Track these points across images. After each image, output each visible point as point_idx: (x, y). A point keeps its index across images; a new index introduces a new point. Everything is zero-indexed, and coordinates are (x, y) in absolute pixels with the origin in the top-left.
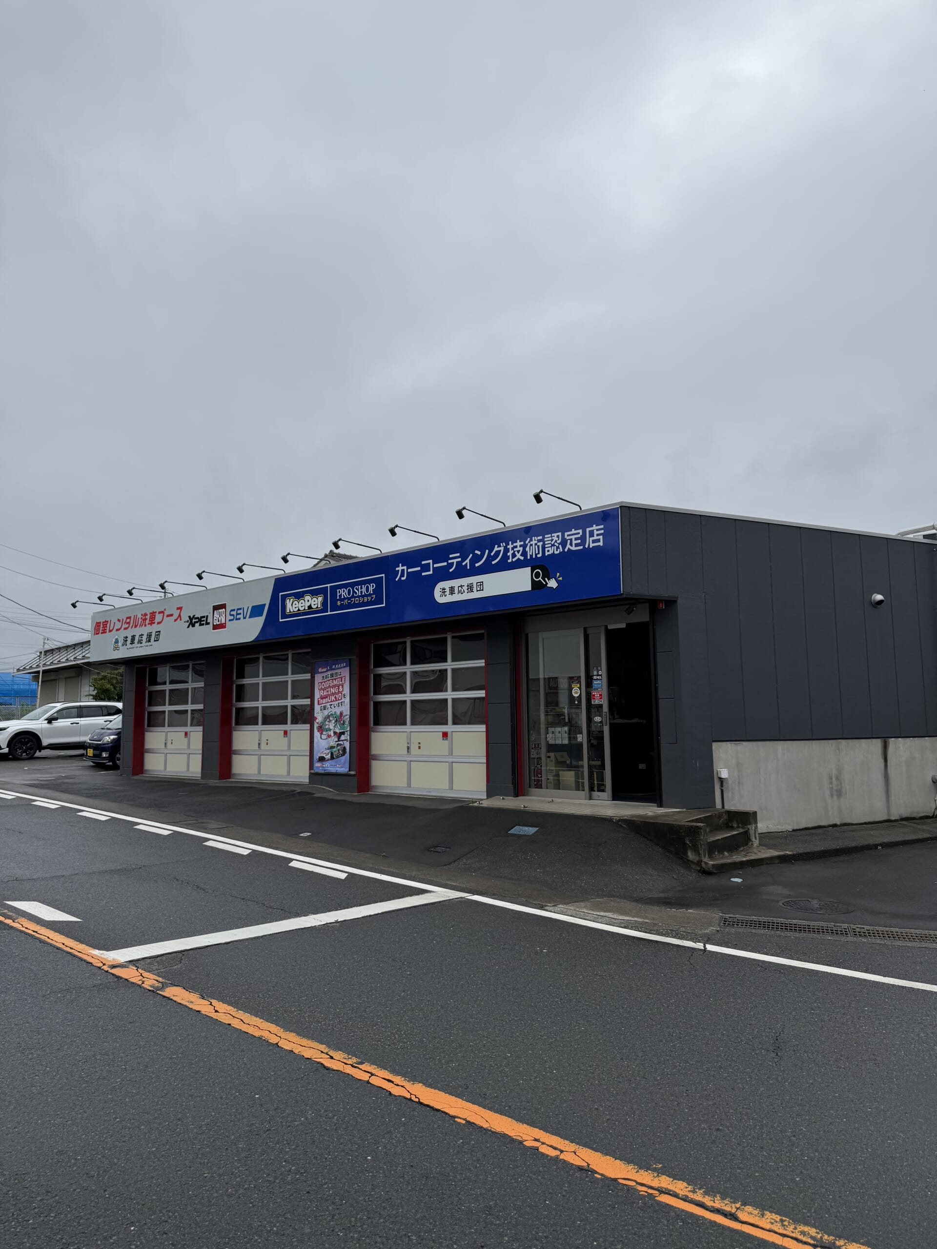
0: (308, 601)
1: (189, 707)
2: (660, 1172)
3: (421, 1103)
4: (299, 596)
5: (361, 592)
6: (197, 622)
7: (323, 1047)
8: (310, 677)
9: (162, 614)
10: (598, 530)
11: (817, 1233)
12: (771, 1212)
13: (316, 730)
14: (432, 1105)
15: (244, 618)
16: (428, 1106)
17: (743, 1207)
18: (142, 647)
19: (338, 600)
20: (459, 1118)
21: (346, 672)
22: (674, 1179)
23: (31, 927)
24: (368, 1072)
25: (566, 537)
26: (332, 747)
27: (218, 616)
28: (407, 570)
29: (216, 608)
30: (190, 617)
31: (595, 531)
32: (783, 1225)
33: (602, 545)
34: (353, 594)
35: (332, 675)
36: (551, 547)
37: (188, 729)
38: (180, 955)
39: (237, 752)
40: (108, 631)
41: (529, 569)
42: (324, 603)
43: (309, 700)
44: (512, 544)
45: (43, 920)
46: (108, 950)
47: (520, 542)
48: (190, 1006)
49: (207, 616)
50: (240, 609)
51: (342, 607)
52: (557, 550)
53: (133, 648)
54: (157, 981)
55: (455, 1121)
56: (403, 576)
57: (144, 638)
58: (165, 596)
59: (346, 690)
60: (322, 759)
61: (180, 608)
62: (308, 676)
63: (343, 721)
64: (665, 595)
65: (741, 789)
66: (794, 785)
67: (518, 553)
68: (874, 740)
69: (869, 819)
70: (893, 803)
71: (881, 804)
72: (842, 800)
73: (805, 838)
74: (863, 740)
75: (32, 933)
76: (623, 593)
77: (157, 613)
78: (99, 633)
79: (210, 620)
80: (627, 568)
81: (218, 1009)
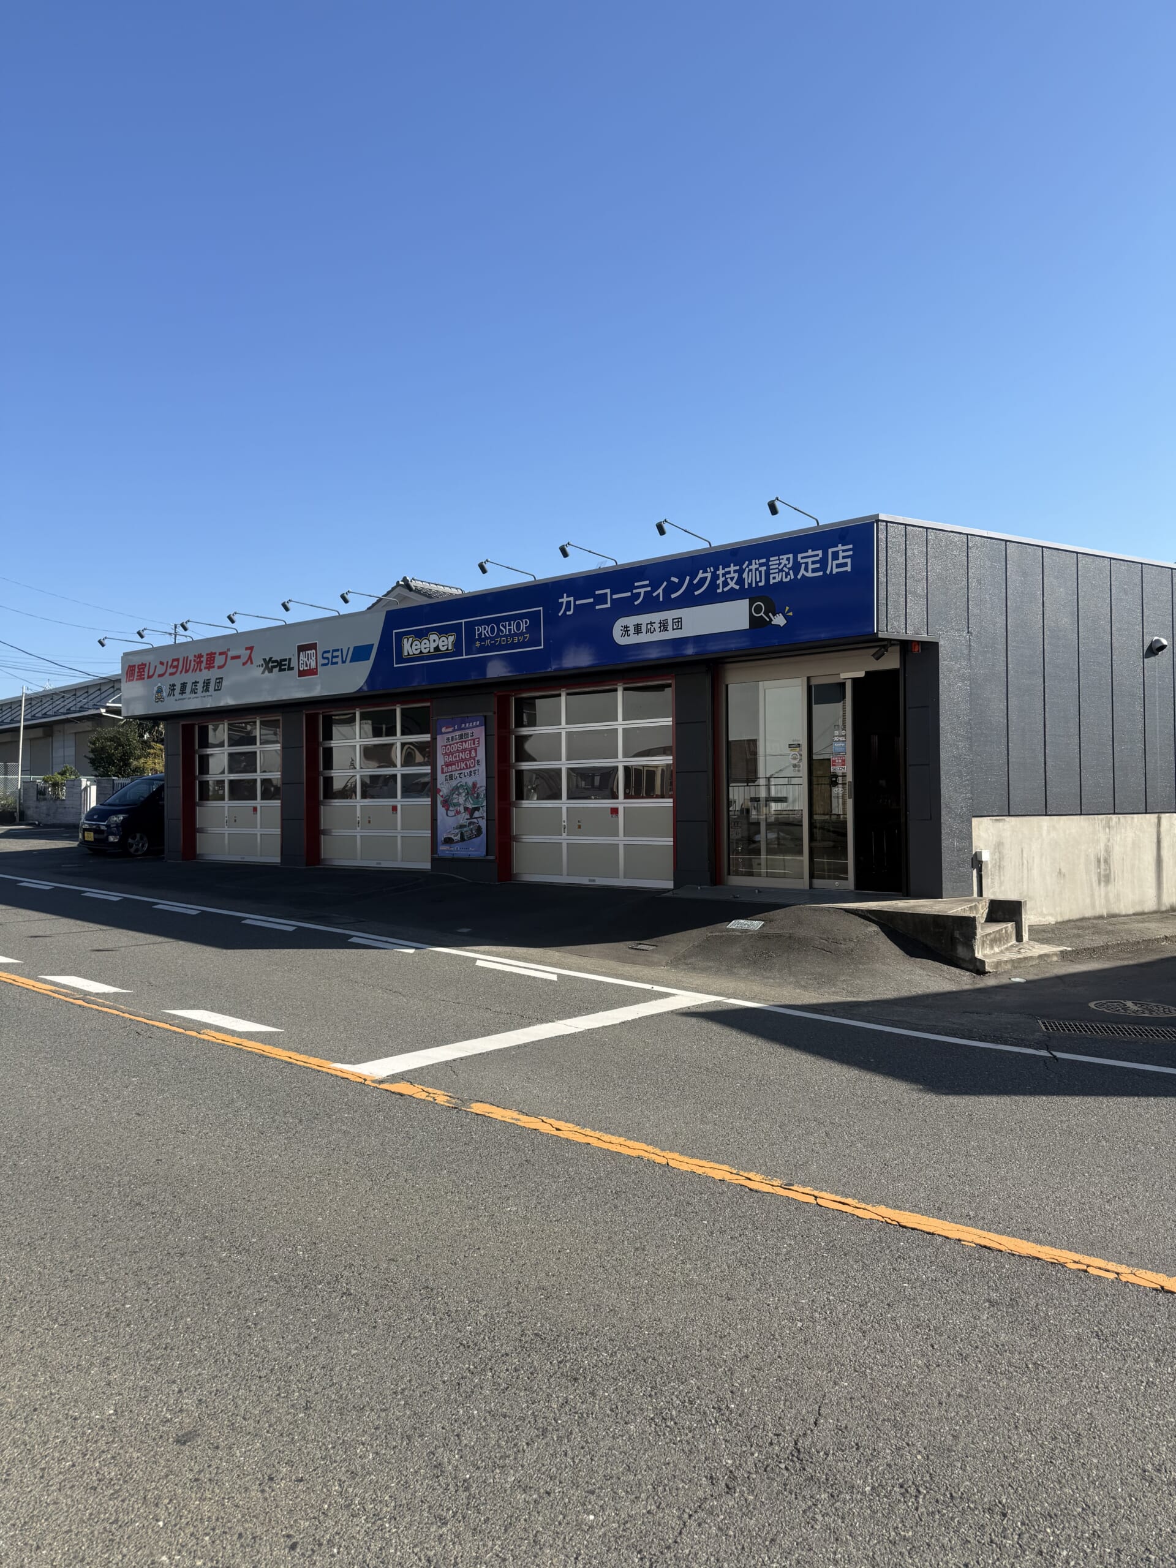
0: (434, 641)
1: (259, 776)
3: (904, 1227)
4: (421, 635)
5: (510, 630)
6: (275, 667)
7: (726, 1167)
9: (224, 656)
10: (844, 551)
13: (439, 806)
14: (917, 1228)
15: (344, 662)
16: (913, 1229)
18: (197, 697)
19: (477, 640)
21: (479, 733)
23: (227, 1038)
24: (809, 1194)
25: (799, 559)
26: (462, 826)
27: (306, 659)
28: (575, 602)
29: (302, 649)
30: (264, 660)
31: (841, 552)
33: (849, 570)
34: (498, 633)
35: (461, 736)
36: (778, 573)
37: (259, 803)
39: (328, 832)
40: (146, 676)
41: (748, 600)
42: (457, 644)
43: (429, 767)
44: (723, 569)
45: (236, 1031)
47: (734, 566)
48: (521, 1125)
49: (290, 659)
50: (338, 650)
51: (483, 649)
52: (786, 577)
53: (184, 699)
56: (570, 610)
57: (200, 686)
59: (481, 755)
60: (448, 841)
61: (251, 648)
62: (426, 738)
63: (478, 794)
64: (924, 637)
65: (1002, 873)
66: (1060, 870)
67: (732, 581)
68: (1148, 816)
69: (1138, 909)
70: (1165, 891)
71: (1151, 892)
72: (1110, 887)
73: (1076, 931)
74: (1135, 816)
75: (235, 1045)
76: (877, 633)
77: (218, 654)
78: (133, 680)
79: (294, 664)
80: (882, 601)
81: (558, 1127)
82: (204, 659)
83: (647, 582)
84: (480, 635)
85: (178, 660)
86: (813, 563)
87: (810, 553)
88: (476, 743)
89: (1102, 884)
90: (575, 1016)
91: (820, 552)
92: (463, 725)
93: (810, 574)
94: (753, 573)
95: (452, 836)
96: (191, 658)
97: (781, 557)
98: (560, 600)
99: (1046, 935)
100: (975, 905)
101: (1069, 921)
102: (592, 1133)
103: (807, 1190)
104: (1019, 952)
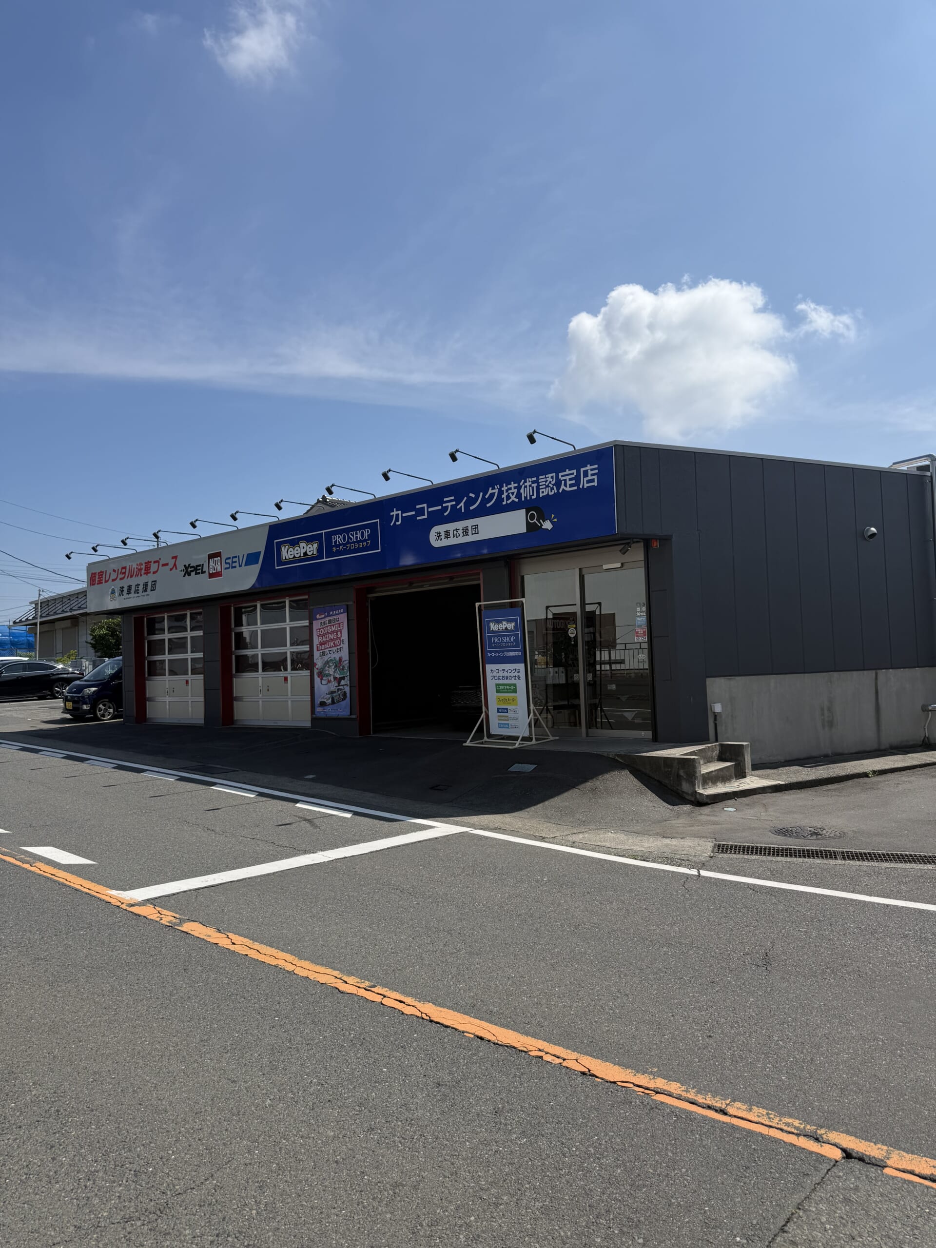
0: (304, 548)
1: (189, 656)
2: (655, 1075)
3: (431, 1021)
4: (294, 543)
5: (357, 538)
6: (192, 571)
7: (336, 973)
8: (308, 624)
9: (157, 564)
10: (592, 470)
11: (800, 1123)
12: (758, 1107)
13: (316, 676)
14: (441, 1022)
15: (240, 566)
16: (437, 1023)
17: (732, 1103)
18: (139, 597)
19: (333, 546)
20: (468, 1033)
21: (343, 618)
22: (670, 1081)
23: (50, 870)
24: (381, 994)
25: (560, 477)
26: (332, 692)
27: (214, 565)
28: (402, 515)
29: (211, 557)
30: (185, 566)
31: (589, 471)
32: (769, 1118)
33: (596, 485)
34: (348, 540)
35: (330, 621)
36: (546, 488)
37: (190, 677)
38: (195, 893)
39: (238, 699)
40: (104, 581)
41: (525, 510)
42: (319, 550)
43: (308, 646)
44: (506, 486)
45: (59, 864)
46: (126, 890)
47: (514, 483)
48: (208, 940)
49: (203, 565)
50: (236, 557)
51: (339, 553)
52: (551, 492)
53: (130, 598)
54: (175, 917)
55: (465, 1036)
56: (398, 521)
57: (141, 588)
58: (158, 545)
59: (345, 636)
60: (322, 704)
61: (175, 557)
62: (306, 623)
63: (343, 666)
64: (659, 534)
65: (734, 722)
66: (787, 718)
67: (513, 495)
68: (865, 672)
69: (860, 748)
70: (884, 732)
71: (871, 734)
72: (834, 730)
73: (797, 768)
75: (49, 875)
76: (618, 533)
77: (152, 562)
78: (94, 584)
79: (205, 569)
80: (622, 508)
81: (234, 941)
82: (143, 567)
83: (453, 498)
84: (336, 542)
86: (570, 479)
87: (568, 472)
88: (341, 626)
89: (827, 728)
91: (574, 471)
92: (332, 612)
93: (568, 489)
94: (528, 489)
95: (325, 700)
96: (135, 566)
97: (547, 476)
98: (392, 514)
99: (769, 771)
102: (258, 947)
103: (383, 991)
104: (740, 786)
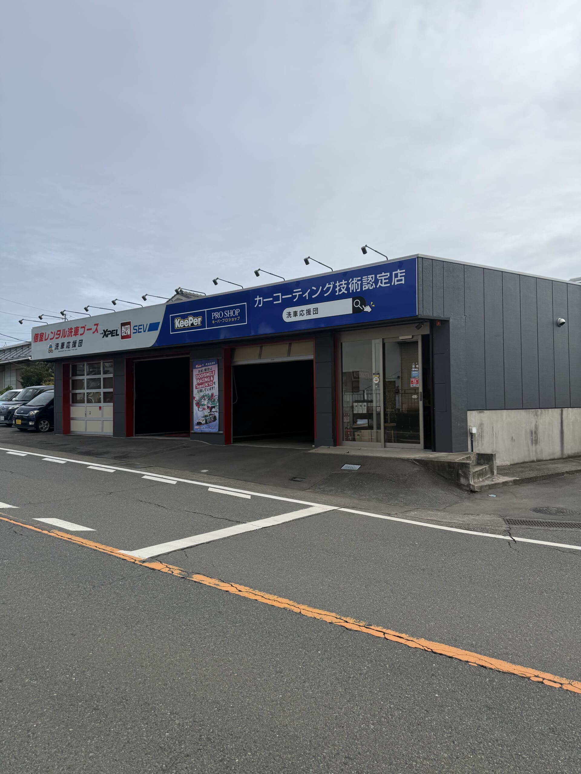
0: (191, 320)
1: (102, 390)
3: (435, 653)
4: (184, 317)
5: (230, 315)
6: (109, 334)
9: (84, 329)
13: (195, 405)
14: (443, 653)
15: (144, 331)
18: (69, 350)
19: (213, 320)
21: (215, 368)
23: (66, 535)
25: (378, 278)
26: (206, 416)
27: (125, 330)
28: (263, 300)
29: (123, 324)
30: (104, 330)
31: (399, 274)
33: (403, 283)
34: (224, 316)
35: (205, 370)
36: (367, 284)
37: (102, 404)
40: (44, 339)
41: (352, 298)
42: (203, 322)
44: (339, 283)
45: (69, 531)
46: (132, 551)
47: (345, 281)
48: (220, 588)
49: (117, 330)
50: (141, 325)
51: (217, 324)
52: (371, 287)
53: (63, 351)
55: (471, 665)
56: (260, 304)
57: (71, 344)
59: (216, 379)
60: (199, 424)
61: (97, 325)
63: (214, 399)
64: (442, 317)
65: (483, 440)
66: (512, 437)
67: (343, 289)
68: (556, 409)
69: (552, 457)
70: (565, 448)
71: (558, 448)
72: (537, 446)
73: (521, 469)
74: (550, 410)
75: (68, 539)
76: (418, 315)
77: (80, 327)
78: (37, 341)
79: (119, 332)
80: (421, 299)
81: (240, 589)
82: (73, 330)
83: (300, 290)
84: (214, 317)
85: (60, 331)
86: (385, 279)
87: (383, 274)
88: (213, 373)
89: (534, 445)
90: (258, 520)
91: (388, 274)
92: (207, 364)
93: (383, 285)
94: (354, 285)
95: (201, 421)
96: (67, 330)
97: (368, 276)
98: (255, 299)
99: (505, 471)
100: (470, 456)
101: (517, 464)
102: (259, 593)
103: (379, 628)
104: (492, 481)
